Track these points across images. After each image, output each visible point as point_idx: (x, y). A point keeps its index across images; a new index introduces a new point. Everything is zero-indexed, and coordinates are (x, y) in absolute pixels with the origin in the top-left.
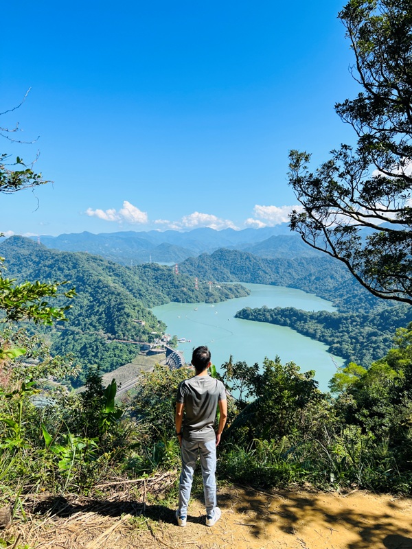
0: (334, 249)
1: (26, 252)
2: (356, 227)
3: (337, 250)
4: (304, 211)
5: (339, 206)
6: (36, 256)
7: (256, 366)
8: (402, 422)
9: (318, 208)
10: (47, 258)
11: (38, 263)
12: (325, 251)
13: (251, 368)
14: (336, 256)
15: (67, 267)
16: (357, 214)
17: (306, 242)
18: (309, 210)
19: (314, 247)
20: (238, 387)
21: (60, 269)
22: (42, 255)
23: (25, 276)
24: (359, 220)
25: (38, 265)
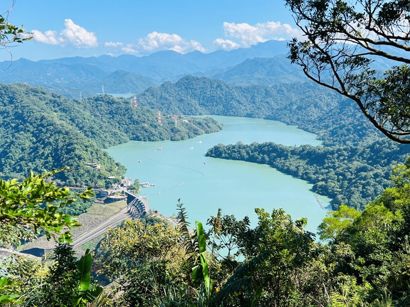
0: (342, 85)
2: (362, 56)
3: (346, 86)
4: (306, 38)
5: (345, 32)
7: (246, 220)
8: (403, 270)
9: (323, 34)
12: (332, 88)
13: (240, 222)
14: (345, 94)
16: (366, 40)
17: (309, 76)
18: (312, 38)
19: (319, 82)
20: (226, 244)
24: (368, 48)
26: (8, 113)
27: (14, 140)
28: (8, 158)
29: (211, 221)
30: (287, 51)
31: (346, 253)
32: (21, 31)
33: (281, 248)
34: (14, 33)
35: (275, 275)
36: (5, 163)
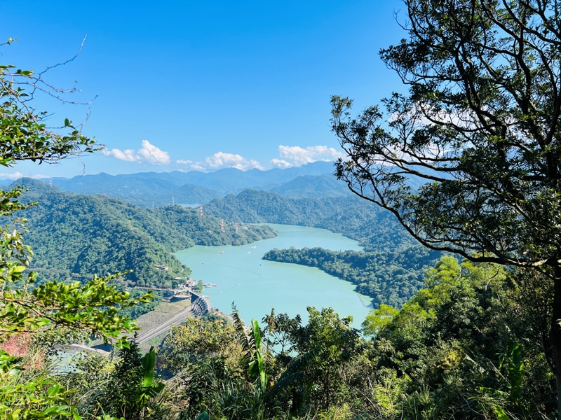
0: (382, 199)
1: (36, 195)
2: (398, 175)
3: (385, 199)
4: (350, 159)
5: (383, 154)
6: (48, 199)
7: (298, 318)
8: (438, 364)
9: (364, 156)
10: (60, 201)
11: (50, 207)
12: (373, 201)
13: (293, 320)
14: (385, 206)
15: (83, 210)
16: (401, 161)
17: (353, 191)
18: (355, 158)
19: (361, 196)
20: (280, 341)
21: (74, 213)
22: (54, 199)
23: (36, 221)
24: (403, 168)
25: (50, 209)
26: (87, 220)
27: (92, 244)
28: (85, 260)
29: (266, 320)
30: (334, 169)
31: (387, 348)
32: (92, 142)
33: (329, 345)
34: (86, 144)
35: (325, 370)
36: (83, 265)
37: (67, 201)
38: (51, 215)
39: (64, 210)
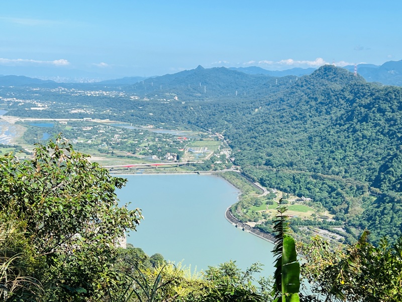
1: (337, 87)
6: (351, 92)
10: (365, 95)
11: (352, 102)
15: (391, 107)
21: (380, 110)
23: (335, 118)
25: (351, 105)
37: (372, 95)
38: (353, 111)
39: (368, 107)
